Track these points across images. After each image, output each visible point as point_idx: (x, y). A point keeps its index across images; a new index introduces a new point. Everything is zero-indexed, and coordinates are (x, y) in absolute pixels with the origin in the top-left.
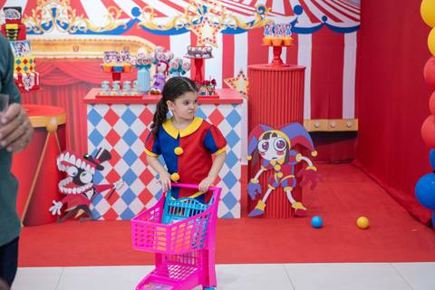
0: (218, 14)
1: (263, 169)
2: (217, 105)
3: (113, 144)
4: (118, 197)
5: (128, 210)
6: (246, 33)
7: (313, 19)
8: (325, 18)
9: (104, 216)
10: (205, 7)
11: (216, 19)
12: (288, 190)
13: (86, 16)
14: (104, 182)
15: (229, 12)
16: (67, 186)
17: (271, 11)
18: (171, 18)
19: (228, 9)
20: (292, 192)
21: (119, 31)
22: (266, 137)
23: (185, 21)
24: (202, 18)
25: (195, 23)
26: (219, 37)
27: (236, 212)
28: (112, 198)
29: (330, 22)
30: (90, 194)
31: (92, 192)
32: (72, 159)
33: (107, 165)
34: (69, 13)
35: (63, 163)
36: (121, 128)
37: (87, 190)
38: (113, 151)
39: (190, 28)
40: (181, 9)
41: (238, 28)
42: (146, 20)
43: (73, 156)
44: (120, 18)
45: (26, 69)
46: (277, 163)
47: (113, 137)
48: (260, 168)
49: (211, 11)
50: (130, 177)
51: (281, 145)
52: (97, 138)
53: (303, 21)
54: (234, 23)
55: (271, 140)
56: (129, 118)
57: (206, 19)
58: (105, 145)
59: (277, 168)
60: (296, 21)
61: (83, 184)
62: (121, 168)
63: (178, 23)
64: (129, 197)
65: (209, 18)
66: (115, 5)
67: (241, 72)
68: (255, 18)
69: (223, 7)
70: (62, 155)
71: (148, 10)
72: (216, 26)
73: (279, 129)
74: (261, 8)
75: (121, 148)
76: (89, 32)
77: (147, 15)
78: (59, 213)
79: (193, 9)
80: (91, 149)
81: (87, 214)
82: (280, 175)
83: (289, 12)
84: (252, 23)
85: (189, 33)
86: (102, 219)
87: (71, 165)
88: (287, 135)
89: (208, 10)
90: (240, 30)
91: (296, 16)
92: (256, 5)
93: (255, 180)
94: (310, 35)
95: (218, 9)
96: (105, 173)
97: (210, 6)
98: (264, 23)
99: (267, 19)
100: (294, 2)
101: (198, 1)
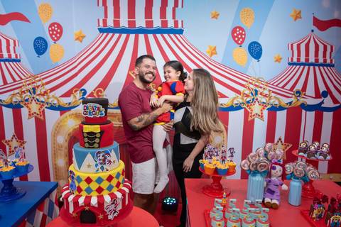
0: (266, 96)
6: (286, 111)
7: (335, 101)
10: (256, 91)
11: (264, 100)
15: (273, 95)
17: (305, 95)
18: (230, 99)
19: (274, 92)
23: (241, 101)
24: (253, 99)
25: (248, 102)
26: (266, 113)
39: (244, 106)
40: (238, 92)
41: (280, 107)
45: (110, 188)
49: (261, 94)
53: (328, 102)
54: (277, 102)
57: (257, 99)
60: (322, 102)
63: (235, 102)
65: (259, 99)
67: (280, 139)
68: (293, 99)
69: (270, 90)
72: (264, 105)
74: (298, 92)
79: (247, 92)
83: (318, 95)
84: (291, 103)
85: (243, 110)
89: (259, 93)
90: (281, 108)
91: (323, 98)
92: (294, 90)
94: (332, 113)
95: (266, 92)
97: (260, 90)
98: (299, 103)
99: (302, 100)
100: (322, 88)
101: (251, 86)
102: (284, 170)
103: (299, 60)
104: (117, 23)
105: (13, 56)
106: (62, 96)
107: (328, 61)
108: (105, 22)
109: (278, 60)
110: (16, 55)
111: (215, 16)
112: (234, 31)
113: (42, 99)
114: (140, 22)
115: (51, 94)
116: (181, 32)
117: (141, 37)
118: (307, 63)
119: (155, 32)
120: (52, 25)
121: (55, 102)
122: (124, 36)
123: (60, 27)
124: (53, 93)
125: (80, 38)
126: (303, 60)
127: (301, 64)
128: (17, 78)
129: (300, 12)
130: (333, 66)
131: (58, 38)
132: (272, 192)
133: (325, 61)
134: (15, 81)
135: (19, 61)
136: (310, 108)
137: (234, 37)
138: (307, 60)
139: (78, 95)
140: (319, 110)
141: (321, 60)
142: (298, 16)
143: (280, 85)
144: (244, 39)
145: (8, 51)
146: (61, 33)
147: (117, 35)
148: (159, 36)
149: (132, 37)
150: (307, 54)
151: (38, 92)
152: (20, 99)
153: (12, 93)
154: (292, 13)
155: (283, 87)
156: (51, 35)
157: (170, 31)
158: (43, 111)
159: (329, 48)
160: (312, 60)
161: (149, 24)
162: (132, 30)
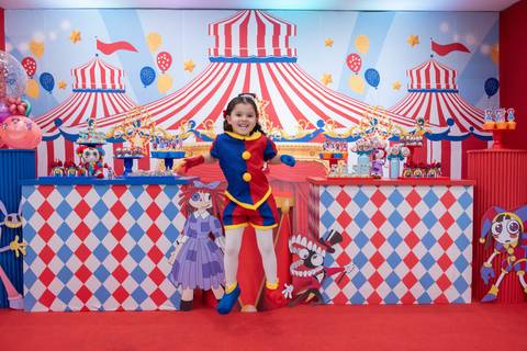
0: (386, 125)
1: (496, 252)
2: (449, 186)
3: (344, 226)
4: (347, 281)
5: (358, 294)
7: (463, 129)
8: (471, 129)
9: (334, 300)
10: (375, 120)
11: (384, 129)
12: (521, 274)
13: (281, 127)
14: (335, 265)
15: (394, 124)
16: (299, 269)
17: (428, 123)
18: (349, 128)
19: (394, 121)
20: (524, 277)
21: (307, 139)
22: (500, 219)
23: (360, 131)
24: (373, 129)
25: (367, 132)
27: (467, 297)
28: (342, 282)
29: (476, 131)
30: (320, 277)
31: (322, 275)
32: (304, 242)
33: (337, 247)
34: (268, 124)
35: (294, 245)
36: (352, 209)
37: (318, 273)
38: (344, 232)
40: (356, 121)
42: (328, 129)
43: (305, 238)
44: (308, 128)
46: (510, 246)
47: (344, 220)
48: (493, 252)
49: (381, 123)
50: (360, 260)
51: (514, 227)
52: (328, 220)
53: (455, 131)
54: (399, 132)
55: (505, 223)
56: (361, 200)
57: (377, 129)
58: (337, 227)
59: (511, 251)
60: (449, 131)
61: (314, 267)
62: (352, 250)
63: (354, 132)
64: (359, 281)
65: (379, 129)
66: (303, 117)
68: (416, 128)
69: (390, 119)
70: (294, 238)
71: (331, 122)
72: (385, 135)
73: (512, 211)
74: (421, 120)
75: (352, 230)
76: (283, 140)
77: (330, 126)
78: (291, 297)
79: (366, 121)
80: (322, 231)
81: (318, 298)
82: (513, 258)
83: (443, 123)
84: (414, 132)
86: (331, 302)
87: (302, 247)
88: (520, 217)
89: (378, 122)
91: (449, 127)
92: (417, 118)
93: (488, 264)
94: (460, 142)
95: (386, 121)
96: (335, 256)
97: (379, 119)
98: (423, 132)
99: (425, 129)
100: (447, 116)
101: (370, 115)
102: (386, 153)
103: (419, 86)
104: (228, 52)
105: (118, 87)
106: (169, 129)
107: (452, 87)
108: (216, 51)
109: (397, 87)
110: (121, 87)
111: (330, 44)
112: (349, 58)
113: (146, 132)
114: (253, 51)
115: (156, 127)
116: (294, 60)
117: (254, 66)
118: (428, 90)
119: (267, 61)
120: (161, 54)
121: (162, 135)
122: (236, 65)
123: (169, 56)
124: (159, 126)
125: (190, 68)
126: (423, 86)
127: (422, 91)
128: (121, 110)
129: (417, 38)
130: (457, 92)
131: (167, 68)
132: (377, 170)
133: (448, 86)
134: (117, 112)
135: (124, 92)
136: (435, 137)
137: (349, 65)
138: (428, 86)
139: (187, 127)
140: (445, 139)
141: (443, 86)
142: (415, 41)
143: (401, 113)
144: (359, 66)
145: (112, 81)
146: (170, 63)
147: (228, 65)
148: (271, 64)
149: (244, 66)
150: (428, 80)
151: (143, 124)
152: (122, 132)
153: (114, 126)
154: (409, 38)
155: (404, 115)
156: (159, 65)
157: (283, 60)
158: (148, 145)
159: (451, 73)
160: (433, 85)
161: (262, 52)
162: (244, 59)
